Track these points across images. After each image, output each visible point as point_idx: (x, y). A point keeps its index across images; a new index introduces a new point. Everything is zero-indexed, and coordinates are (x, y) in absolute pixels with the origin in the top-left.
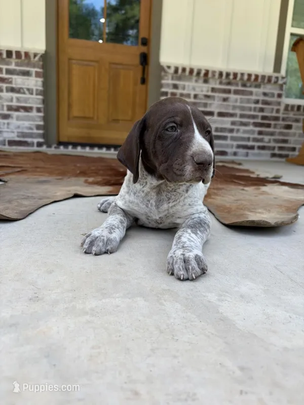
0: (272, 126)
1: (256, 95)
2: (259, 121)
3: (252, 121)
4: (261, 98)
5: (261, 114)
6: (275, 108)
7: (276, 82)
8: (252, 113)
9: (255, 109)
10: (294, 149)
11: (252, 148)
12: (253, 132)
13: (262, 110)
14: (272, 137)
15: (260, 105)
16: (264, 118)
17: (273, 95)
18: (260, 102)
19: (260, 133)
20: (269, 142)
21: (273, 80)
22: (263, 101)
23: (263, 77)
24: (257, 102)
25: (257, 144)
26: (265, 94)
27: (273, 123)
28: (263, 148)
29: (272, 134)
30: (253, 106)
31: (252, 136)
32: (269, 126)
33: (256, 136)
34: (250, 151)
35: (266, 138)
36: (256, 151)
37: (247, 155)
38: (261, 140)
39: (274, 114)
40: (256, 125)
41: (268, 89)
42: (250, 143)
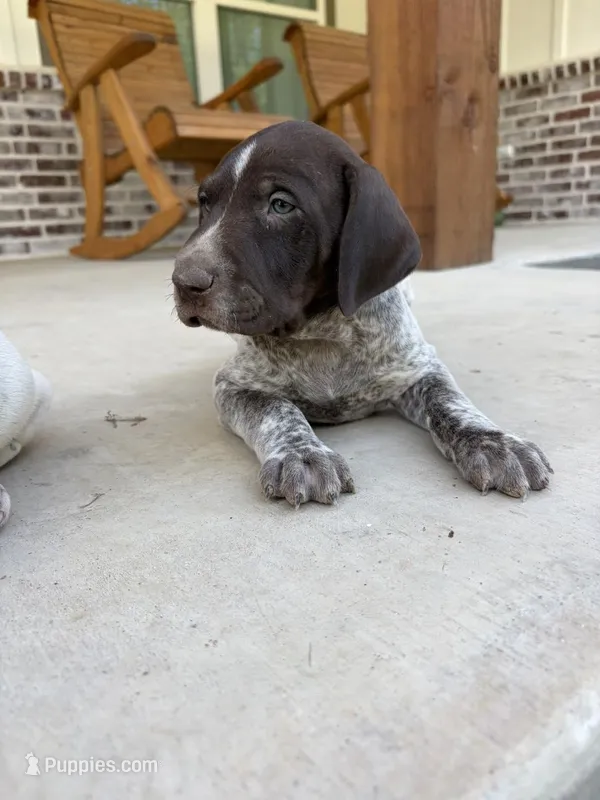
0: (69, 181)
1: (12, 115)
2: (34, 172)
3: (18, 174)
4: (25, 122)
5: (34, 157)
6: (65, 142)
7: (48, 87)
8: (12, 156)
9: (17, 148)
10: (127, 225)
11: (34, 232)
12: (27, 198)
13: (34, 148)
14: (75, 206)
15: (26, 139)
16: (43, 165)
17: (50, 115)
18: (26, 131)
19: (44, 198)
20: (71, 214)
21: (40, 82)
22: (30, 127)
23: (15, 76)
24: (18, 131)
25: (43, 223)
26: (31, 113)
27: (67, 174)
28: (59, 230)
29: (72, 198)
30: (10, 140)
31: (26, 208)
32: (60, 181)
33: (36, 206)
34: (32, 240)
35: (62, 208)
36: (45, 238)
37: (27, 248)
38: (52, 214)
39: (65, 156)
40: (29, 181)
41: (35, 101)
42: (28, 223)
